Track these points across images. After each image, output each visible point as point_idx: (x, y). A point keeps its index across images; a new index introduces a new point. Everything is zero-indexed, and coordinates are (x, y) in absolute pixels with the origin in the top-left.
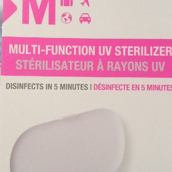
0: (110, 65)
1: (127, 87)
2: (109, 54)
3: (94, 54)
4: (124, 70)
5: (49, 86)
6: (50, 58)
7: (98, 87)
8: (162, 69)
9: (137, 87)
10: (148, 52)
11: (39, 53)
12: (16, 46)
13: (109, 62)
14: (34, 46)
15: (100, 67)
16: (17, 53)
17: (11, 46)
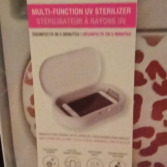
0: (92, 20)
1: (102, 34)
2: (91, 13)
3: (82, 13)
4: (101, 23)
5: (57, 34)
6: (56, 16)
7: (85, 34)
8: (124, 22)
9: (109, 34)
10: (116, 11)
11: (49, 13)
12: (36, 10)
13: (91, 19)
14: (46, 10)
15: (86, 21)
16: (36, 14)
17: (33, 10)
